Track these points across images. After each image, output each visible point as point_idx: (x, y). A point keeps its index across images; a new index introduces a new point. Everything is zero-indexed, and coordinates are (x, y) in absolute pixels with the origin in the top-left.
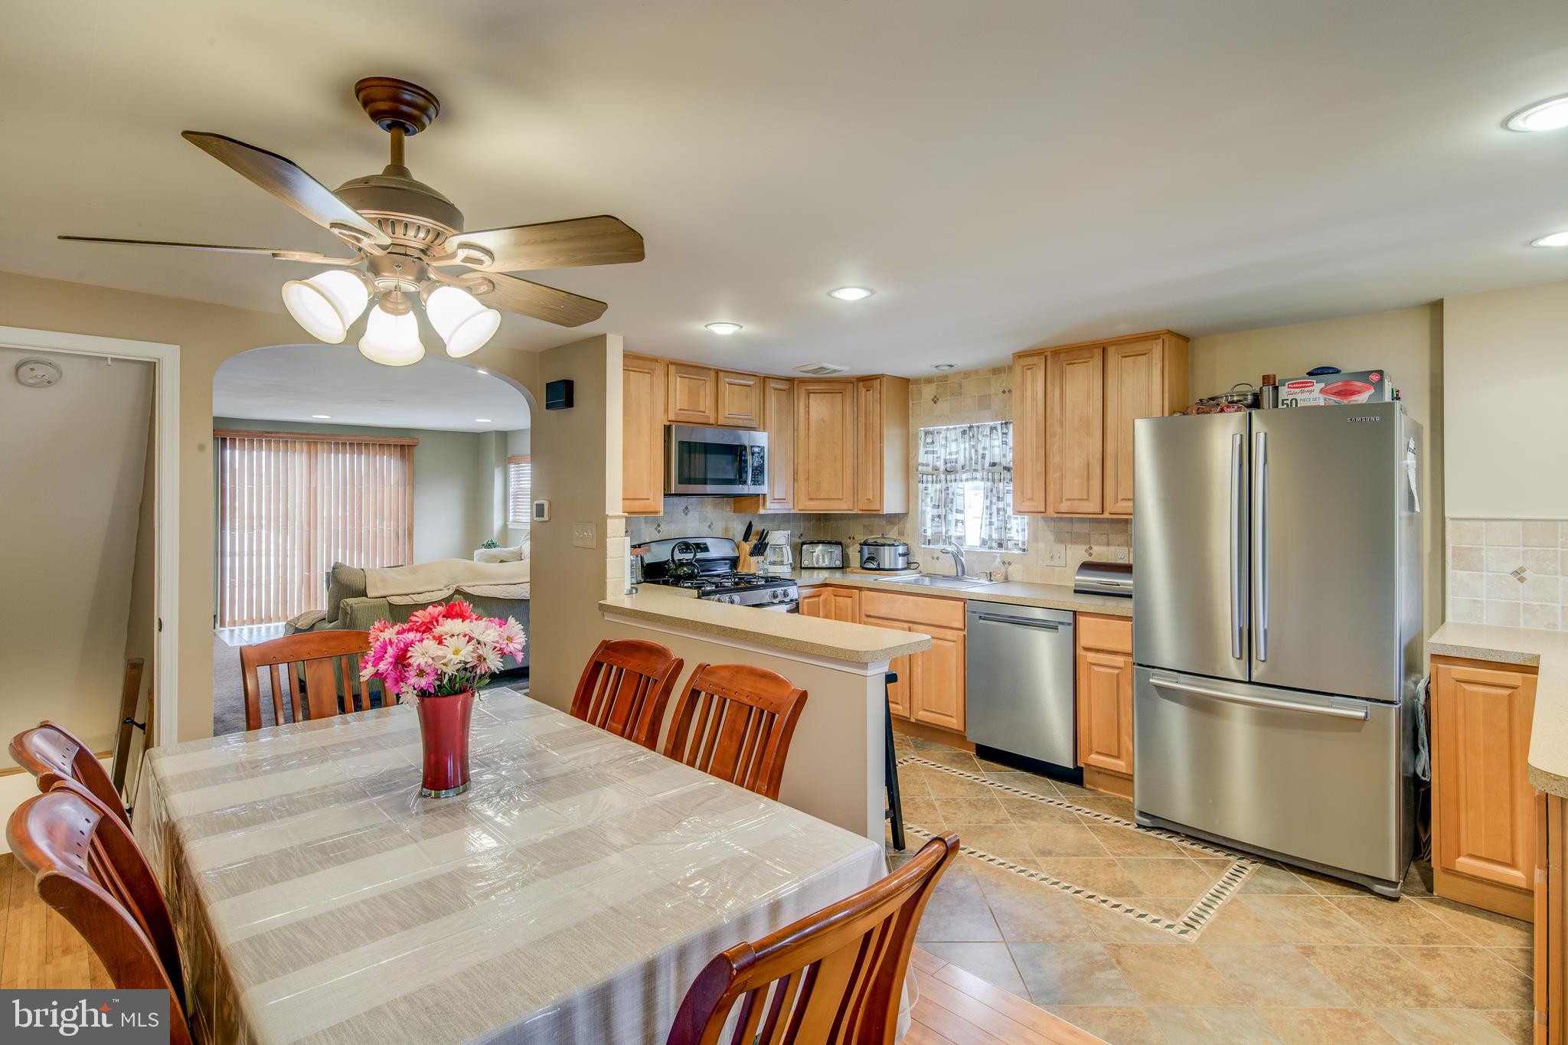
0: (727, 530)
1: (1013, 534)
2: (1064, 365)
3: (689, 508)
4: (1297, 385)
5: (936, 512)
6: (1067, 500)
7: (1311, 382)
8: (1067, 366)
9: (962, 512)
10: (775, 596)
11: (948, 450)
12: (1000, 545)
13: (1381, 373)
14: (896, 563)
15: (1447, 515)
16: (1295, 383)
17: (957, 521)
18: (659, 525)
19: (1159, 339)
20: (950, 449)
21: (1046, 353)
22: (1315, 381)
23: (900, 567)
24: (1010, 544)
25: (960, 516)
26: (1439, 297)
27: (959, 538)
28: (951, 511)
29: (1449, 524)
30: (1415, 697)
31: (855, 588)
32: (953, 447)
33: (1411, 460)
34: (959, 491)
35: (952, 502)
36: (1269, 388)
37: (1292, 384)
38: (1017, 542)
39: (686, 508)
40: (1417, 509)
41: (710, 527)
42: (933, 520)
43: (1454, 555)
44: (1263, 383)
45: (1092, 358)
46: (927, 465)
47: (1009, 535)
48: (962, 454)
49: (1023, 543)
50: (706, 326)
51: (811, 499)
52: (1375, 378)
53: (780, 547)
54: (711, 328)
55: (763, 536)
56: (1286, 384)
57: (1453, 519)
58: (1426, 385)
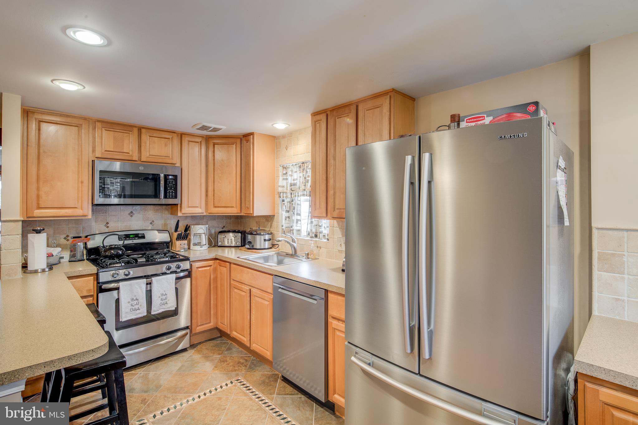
0: (165, 225)
1: (322, 229)
2: (336, 118)
3: (134, 212)
4: (472, 120)
5: (287, 215)
6: (337, 209)
7: (483, 117)
8: (337, 119)
9: (299, 215)
10: (169, 268)
11: (293, 178)
12: (316, 236)
13: (536, 104)
14: (264, 245)
15: (593, 225)
16: (472, 119)
17: (297, 221)
18: (107, 223)
19: (387, 95)
20: (294, 177)
21: (327, 112)
22: (485, 116)
23: (267, 247)
24: (321, 235)
25: (299, 217)
26: (585, 45)
27: (299, 231)
28: (294, 214)
29: (595, 233)
30: (566, 384)
31: (228, 262)
32: (295, 176)
33: (560, 177)
34: (299, 202)
35: (294, 209)
36: (455, 125)
37: (469, 119)
38: (324, 234)
39: (132, 212)
40: (567, 223)
41: (151, 223)
42: (286, 219)
43: (599, 259)
44: (451, 121)
45: (350, 113)
46: (283, 187)
47: (320, 230)
48: (298, 180)
49: (328, 235)
50: (52, 81)
51: (216, 207)
52: (532, 108)
53: (200, 235)
54: (57, 83)
55: (187, 229)
56: (465, 119)
57: (598, 229)
58: (576, 120)
